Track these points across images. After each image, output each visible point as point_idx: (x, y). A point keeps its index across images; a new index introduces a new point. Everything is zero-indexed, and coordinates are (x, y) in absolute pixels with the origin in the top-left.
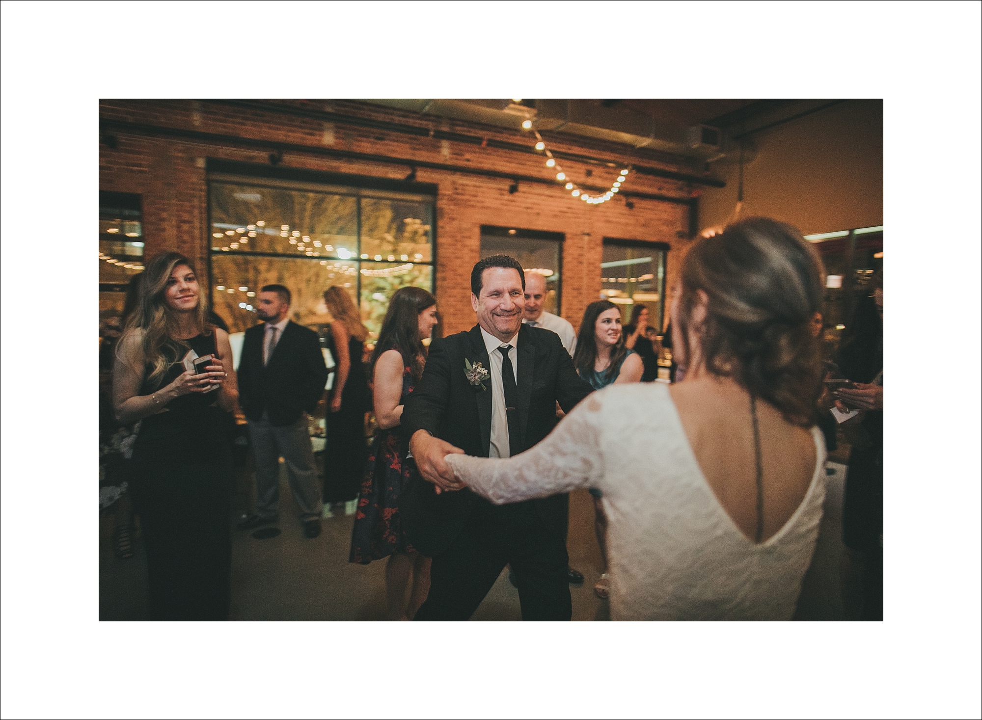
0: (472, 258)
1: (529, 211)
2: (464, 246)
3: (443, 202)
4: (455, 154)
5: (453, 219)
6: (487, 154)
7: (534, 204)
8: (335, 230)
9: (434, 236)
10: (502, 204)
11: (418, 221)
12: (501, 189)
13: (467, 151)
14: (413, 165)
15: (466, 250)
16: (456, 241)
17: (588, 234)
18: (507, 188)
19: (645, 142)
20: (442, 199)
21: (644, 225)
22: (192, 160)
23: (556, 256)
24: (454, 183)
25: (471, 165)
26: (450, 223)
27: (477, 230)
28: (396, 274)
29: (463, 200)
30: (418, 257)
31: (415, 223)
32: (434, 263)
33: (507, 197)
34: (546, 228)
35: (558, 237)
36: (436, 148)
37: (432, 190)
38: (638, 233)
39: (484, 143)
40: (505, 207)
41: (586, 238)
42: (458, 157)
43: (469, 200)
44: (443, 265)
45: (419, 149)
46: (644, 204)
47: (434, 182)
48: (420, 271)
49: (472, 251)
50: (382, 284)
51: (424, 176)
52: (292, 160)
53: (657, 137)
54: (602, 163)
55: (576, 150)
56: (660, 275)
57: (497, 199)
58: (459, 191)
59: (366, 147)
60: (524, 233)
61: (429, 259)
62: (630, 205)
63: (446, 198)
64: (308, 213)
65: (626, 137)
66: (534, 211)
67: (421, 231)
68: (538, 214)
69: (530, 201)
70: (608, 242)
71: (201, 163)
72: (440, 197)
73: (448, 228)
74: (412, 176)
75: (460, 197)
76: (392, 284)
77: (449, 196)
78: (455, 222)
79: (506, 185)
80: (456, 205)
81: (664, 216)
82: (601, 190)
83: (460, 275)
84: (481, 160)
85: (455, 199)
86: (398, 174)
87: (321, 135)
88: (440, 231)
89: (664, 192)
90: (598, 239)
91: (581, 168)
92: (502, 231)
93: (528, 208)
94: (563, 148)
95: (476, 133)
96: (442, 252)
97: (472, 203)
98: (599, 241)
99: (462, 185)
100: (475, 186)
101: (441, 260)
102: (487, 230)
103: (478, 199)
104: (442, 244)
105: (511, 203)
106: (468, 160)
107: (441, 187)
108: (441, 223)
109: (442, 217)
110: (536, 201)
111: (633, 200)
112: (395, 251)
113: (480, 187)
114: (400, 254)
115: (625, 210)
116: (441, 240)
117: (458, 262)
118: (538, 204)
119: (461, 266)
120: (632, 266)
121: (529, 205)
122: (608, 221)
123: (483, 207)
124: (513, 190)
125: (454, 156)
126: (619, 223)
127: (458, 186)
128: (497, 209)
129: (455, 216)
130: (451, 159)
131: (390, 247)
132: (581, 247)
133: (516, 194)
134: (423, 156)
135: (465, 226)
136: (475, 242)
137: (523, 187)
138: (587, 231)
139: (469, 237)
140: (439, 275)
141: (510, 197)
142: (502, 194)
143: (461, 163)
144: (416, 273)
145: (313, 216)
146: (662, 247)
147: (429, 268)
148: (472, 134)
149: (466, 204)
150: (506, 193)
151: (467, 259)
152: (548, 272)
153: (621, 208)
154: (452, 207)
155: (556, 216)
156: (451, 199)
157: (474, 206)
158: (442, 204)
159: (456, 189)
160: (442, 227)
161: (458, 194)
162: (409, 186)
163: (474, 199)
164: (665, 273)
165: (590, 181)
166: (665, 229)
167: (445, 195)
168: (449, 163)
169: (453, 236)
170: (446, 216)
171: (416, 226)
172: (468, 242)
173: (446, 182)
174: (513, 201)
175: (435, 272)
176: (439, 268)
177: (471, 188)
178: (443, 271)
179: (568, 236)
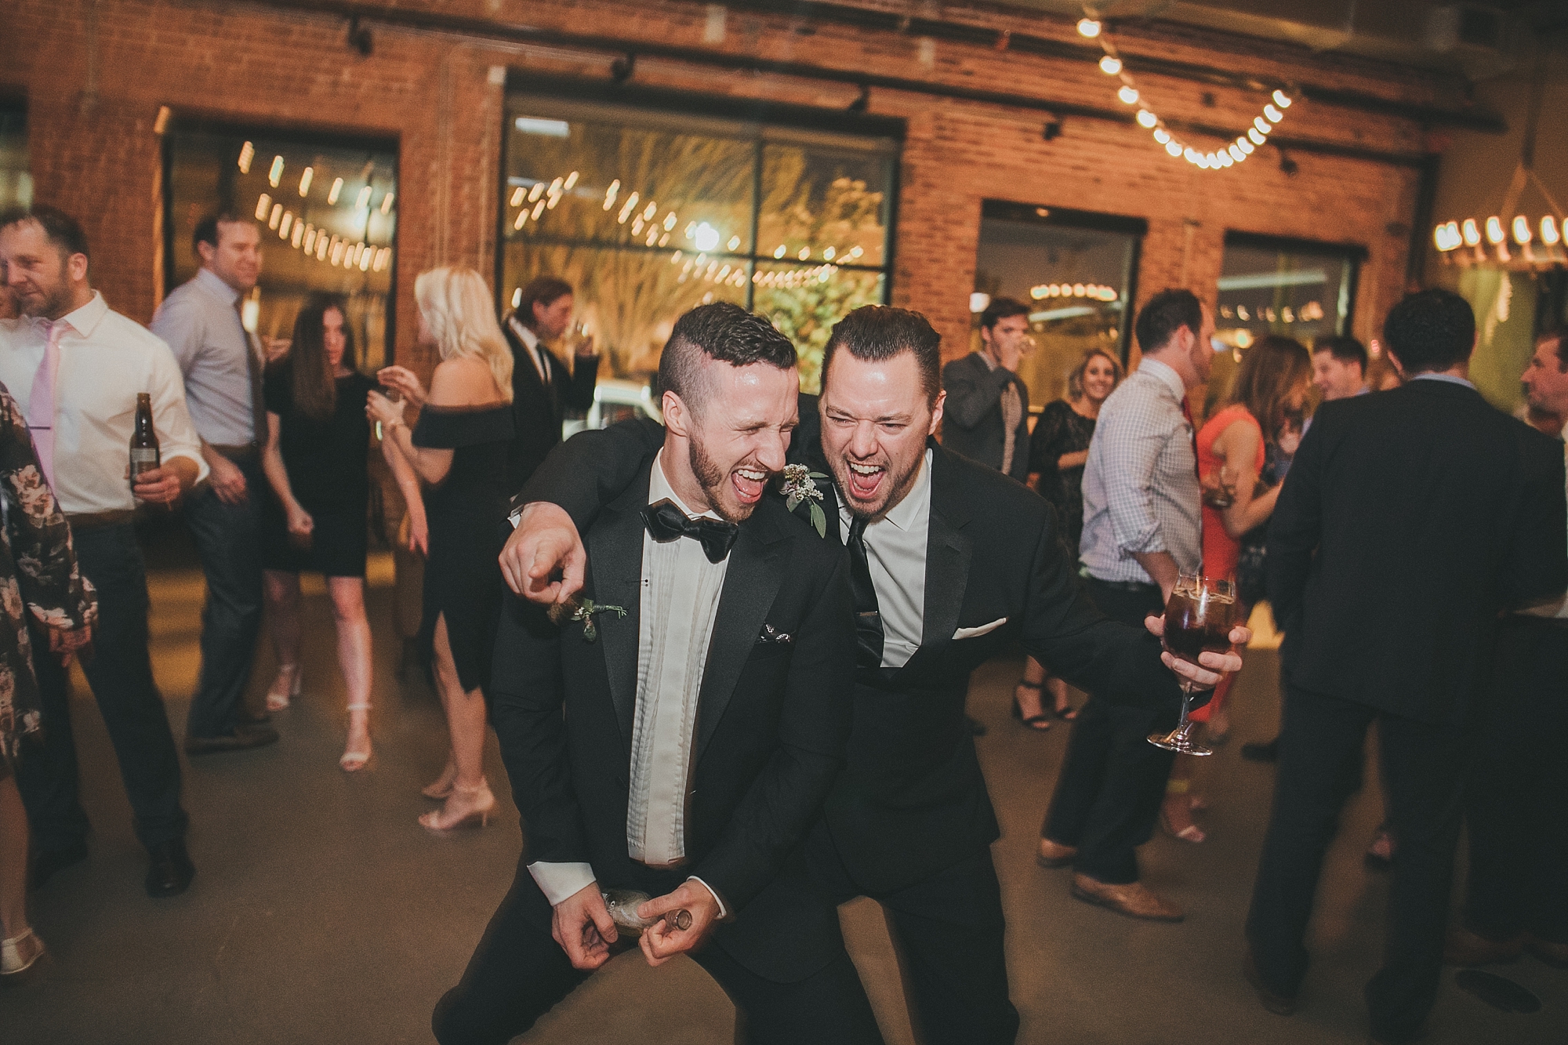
0: (961, 262)
1: (1081, 174)
2: (948, 238)
3: (915, 153)
4: (944, 61)
5: (929, 186)
6: (1005, 61)
7: (1090, 160)
8: (694, 192)
9: (893, 215)
10: (1028, 160)
11: (860, 185)
12: (1025, 130)
13: (969, 56)
14: (864, 81)
15: (951, 247)
16: (935, 228)
17: (1196, 224)
18: (1040, 127)
19: (1331, 38)
20: (913, 148)
21: (1317, 209)
22: (484, 71)
23: (1126, 264)
24: (937, 117)
25: (975, 83)
26: (925, 194)
27: (975, 209)
28: (814, 283)
29: (950, 149)
30: (855, 254)
31: (852, 189)
32: (889, 268)
33: (1039, 145)
34: (1110, 209)
35: (1135, 227)
36: (909, 51)
37: (895, 129)
38: (1302, 223)
39: (1004, 43)
40: (1033, 166)
41: (1190, 231)
42: (948, 66)
43: (964, 151)
44: (906, 274)
45: (879, 52)
46: (1320, 164)
47: (900, 113)
48: (858, 282)
49: (962, 248)
50: (787, 302)
51: (882, 103)
52: (650, 72)
53: (1360, 26)
54: (1237, 81)
55: (1187, 54)
56: (1342, 310)
57: (1016, 149)
58: (947, 133)
59: (782, 47)
60: (1064, 217)
61: (880, 259)
62: (1288, 167)
63: (921, 145)
64: (645, 158)
65: (1293, 29)
66: (1092, 174)
67: (864, 204)
68: (1097, 180)
69: (1081, 153)
70: (1235, 239)
71: (497, 76)
72: (909, 143)
73: (921, 203)
74: (860, 105)
75: (947, 144)
76: (804, 305)
77: (928, 141)
78: (934, 193)
79: (1038, 121)
80: (937, 159)
81: (1363, 190)
82: (1226, 136)
83: (938, 294)
84: (993, 72)
85: (939, 149)
86: (834, 99)
87: (702, 26)
88: (905, 208)
89: (1369, 141)
90: (1216, 232)
91: (1191, 90)
92: (1026, 211)
93: (1076, 168)
94: (1159, 50)
95: (989, 21)
96: (906, 248)
97: (971, 156)
98: (1217, 237)
99: (952, 121)
100: (977, 124)
101: (901, 264)
102: (994, 209)
103: (983, 148)
104: (908, 234)
105: (1047, 158)
106: (969, 73)
107: (913, 124)
108: (907, 193)
109: (912, 182)
110: (1091, 154)
111: (1295, 157)
112: (812, 241)
113: (987, 125)
114: (823, 247)
115: (1276, 176)
116: (904, 226)
117: (935, 269)
118: (1099, 161)
119: (939, 278)
120: (1286, 289)
121: (1080, 163)
122: (1241, 199)
123: (990, 165)
124: (1052, 132)
125: (942, 65)
126: (1264, 203)
127: (943, 124)
128: (1015, 168)
129: (933, 180)
130: (937, 70)
131: (804, 233)
132: (1181, 250)
133: (1058, 140)
134: (881, 65)
135: (953, 199)
136: (969, 232)
137: (1071, 127)
138: (1193, 215)
139: (959, 223)
140: (896, 292)
141: (1045, 147)
142: (1029, 141)
143: (954, 79)
144: (850, 284)
145: (653, 164)
146: (1351, 254)
147: (881, 277)
148: (981, 24)
149: (959, 159)
150: (1037, 138)
151: (951, 262)
152: (1106, 294)
153: (1272, 172)
154: (931, 163)
155: (1132, 185)
156: (930, 148)
157: (971, 163)
158: (913, 156)
159: (941, 128)
160: (912, 202)
161: (945, 138)
162: (854, 121)
163: (974, 148)
164: (1351, 306)
165: (1209, 116)
166: (1361, 217)
167: (918, 140)
168: (931, 78)
169: (927, 220)
170: (919, 181)
171: (855, 195)
172: (957, 231)
173: (921, 114)
174: (1048, 153)
175: (888, 286)
176: (898, 277)
177: (972, 128)
178: (906, 285)
179: (1154, 225)
